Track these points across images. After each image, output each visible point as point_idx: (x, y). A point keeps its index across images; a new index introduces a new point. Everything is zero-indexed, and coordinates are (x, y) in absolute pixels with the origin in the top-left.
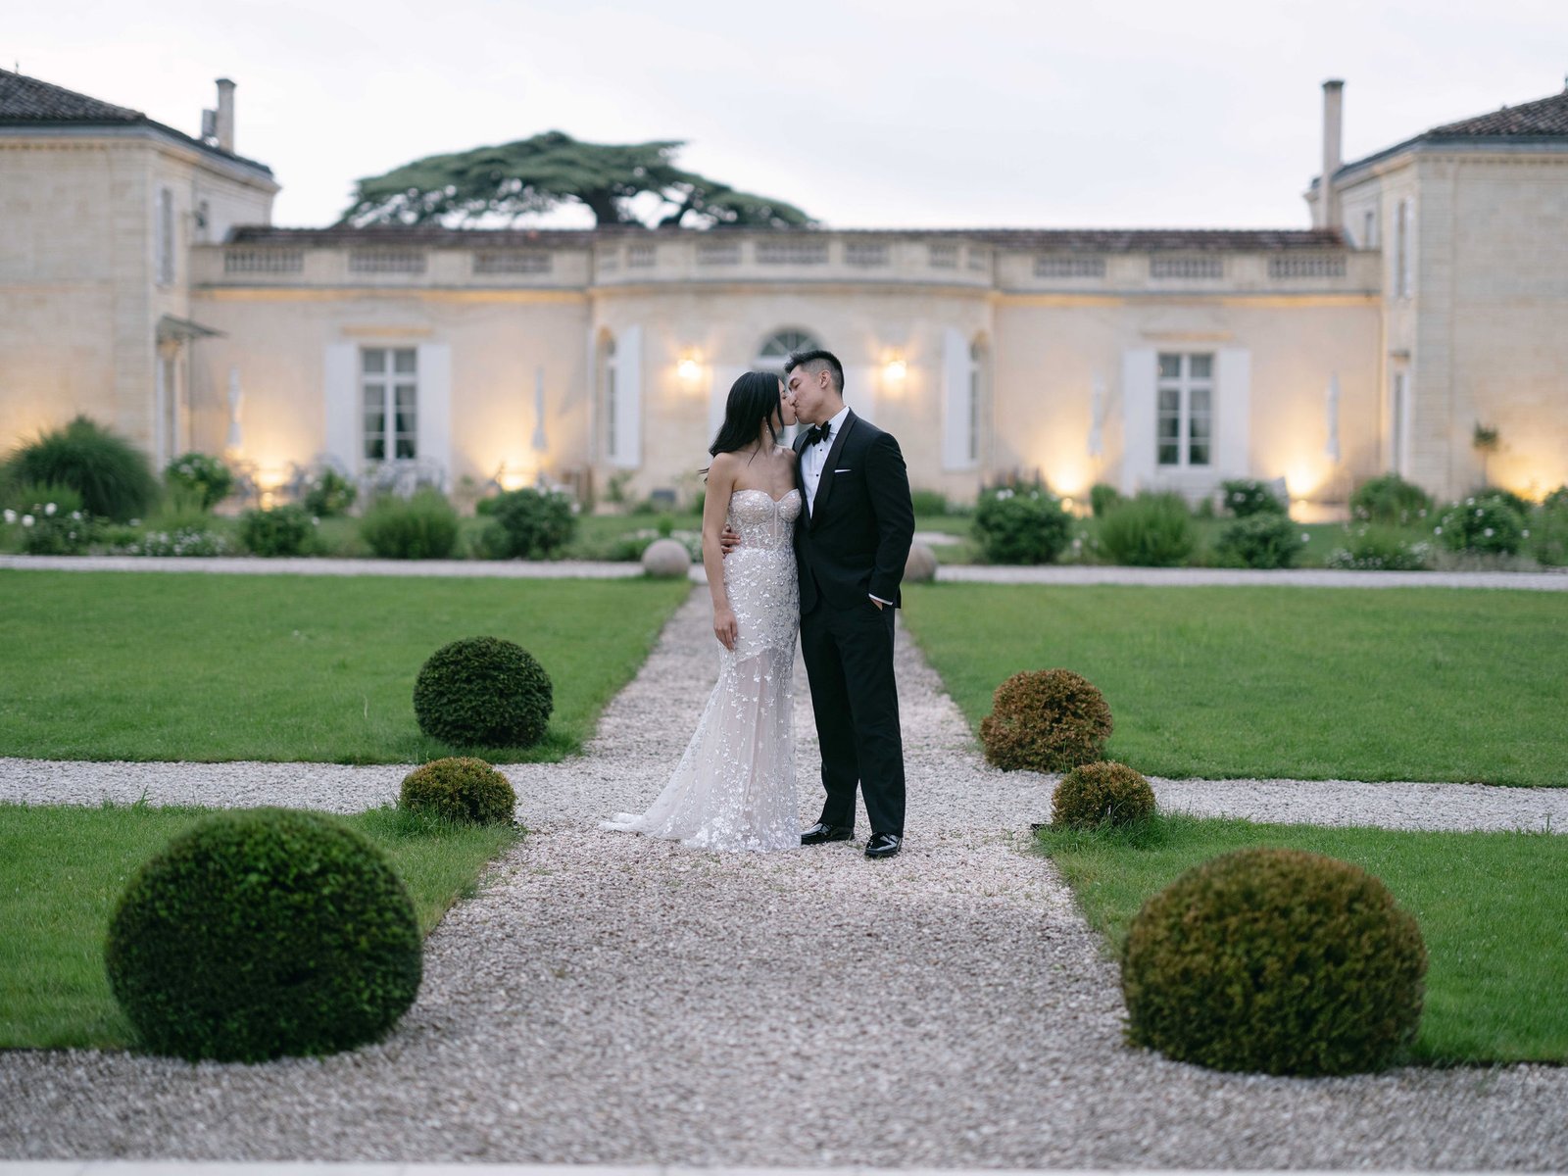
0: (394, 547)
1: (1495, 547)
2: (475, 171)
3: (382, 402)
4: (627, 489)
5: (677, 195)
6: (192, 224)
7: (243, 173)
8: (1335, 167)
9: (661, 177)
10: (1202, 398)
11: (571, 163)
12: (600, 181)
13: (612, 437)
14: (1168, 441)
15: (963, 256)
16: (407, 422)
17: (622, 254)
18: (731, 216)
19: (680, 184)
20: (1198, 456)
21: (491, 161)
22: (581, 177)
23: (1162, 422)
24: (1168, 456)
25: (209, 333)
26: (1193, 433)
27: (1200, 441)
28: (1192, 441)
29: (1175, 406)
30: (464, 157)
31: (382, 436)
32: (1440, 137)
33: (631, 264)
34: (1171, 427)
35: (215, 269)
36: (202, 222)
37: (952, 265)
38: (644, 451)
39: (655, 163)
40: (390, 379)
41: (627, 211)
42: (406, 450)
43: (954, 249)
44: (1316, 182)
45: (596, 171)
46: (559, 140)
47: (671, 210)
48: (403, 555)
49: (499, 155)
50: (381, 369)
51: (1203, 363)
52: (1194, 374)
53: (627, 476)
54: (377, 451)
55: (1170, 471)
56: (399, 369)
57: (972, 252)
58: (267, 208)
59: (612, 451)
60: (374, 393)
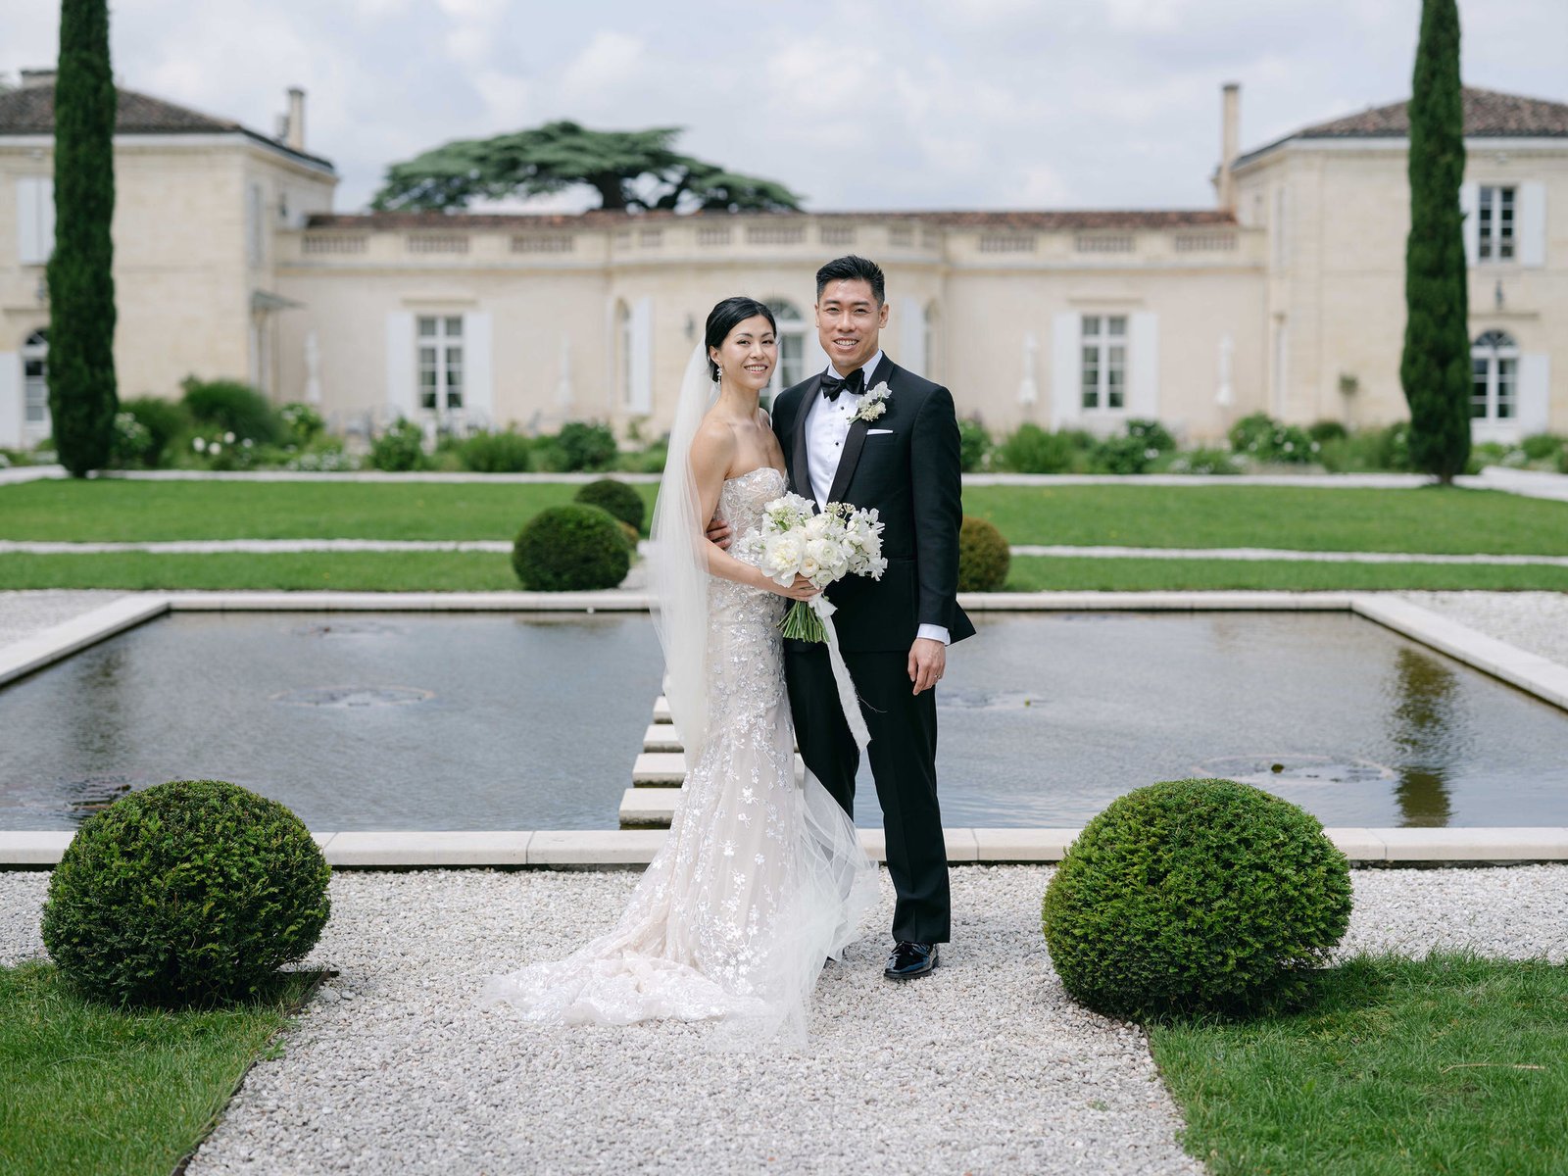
0: (483, 464)
1: (1293, 459)
2: (496, 157)
3: (434, 360)
4: (643, 429)
5: (675, 176)
6: (276, 213)
7: (312, 167)
8: (1234, 156)
9: (659, 160)
10: (1118, 353)
11: (581, 150)
12: (607, 164)
13: (627, 388)
14: (1090, 389)
15: (917, 236)
16: (456, 378)
17: (635, 238)
18: (722, 194)
19: (676, 166)
20: (1115, 401)
21: (510, 148)
22: (590, 161)
23: (1085, 373)
24: (1091, 400)
25: (293, 305)
26: (1112, 381)
27: (1117, 388)
28: (1111, 388)
29: (1095, 359)
30: (485, 144)
31: (434, 389)
32: (1309, 134)
33: (643, 245)
34: (1092, 377)
35: (294, 250)
36: (283, 212)
37: (908, 244)
38: (654, 399)
39: (653, 146)
40: (441, 341)
41: (630, 191)
42: (454, 400)
43: (909, 231)
44: (1219, 170)
45: (601, 156)
46: (570, 129)
47: (668, 190)
48: (491, 469)
49: (517, 141)
50: (433, 333)
51: (1118, 324)
52: (1112, 332)
53: (644, 419)
54: (430, 402)
55: (1092, 412)
56: (449, 333)
57: (926, 233)
58: (330, 197)
59: (628, 399)
60: (428, 354)
